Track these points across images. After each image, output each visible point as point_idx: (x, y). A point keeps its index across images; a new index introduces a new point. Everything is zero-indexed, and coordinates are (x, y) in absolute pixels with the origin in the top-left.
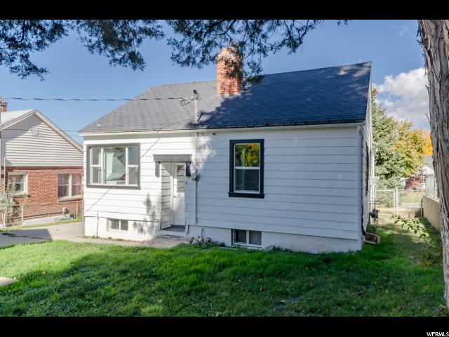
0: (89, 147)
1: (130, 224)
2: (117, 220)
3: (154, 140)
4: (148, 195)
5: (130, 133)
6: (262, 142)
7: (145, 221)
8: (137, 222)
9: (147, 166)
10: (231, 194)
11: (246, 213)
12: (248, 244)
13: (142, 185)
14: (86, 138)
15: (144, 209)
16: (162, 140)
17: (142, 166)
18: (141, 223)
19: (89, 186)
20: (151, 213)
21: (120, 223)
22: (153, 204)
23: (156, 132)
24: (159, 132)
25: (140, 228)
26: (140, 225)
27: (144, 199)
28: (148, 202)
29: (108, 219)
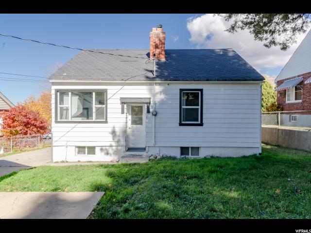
0: (57, 91)
1: (97, 150)
2: (84, 147)
3: (120, 87)
4: (114, 127)
5: (101, 81)
6: (201, 90)
7: (111, 146)
8: (104, 148)
9: (113, 106)
10: (181, 124)
11: (191, 136)
12: (190, 156)
13: (109, 120)
14: (53, 84)
15: (110, 138)
16: (126, 87)
17: (109, 106)
18: (107, 148)
19: (57, 122)
20: (116, 140)
21: (86, 149)
22: (118, 134)
23: (123, 82)
24: (126, 82)
25: (106, 152)
26: (106, 149)
27: (110, 130)
28: (114, 133)
29: (76, 147)
